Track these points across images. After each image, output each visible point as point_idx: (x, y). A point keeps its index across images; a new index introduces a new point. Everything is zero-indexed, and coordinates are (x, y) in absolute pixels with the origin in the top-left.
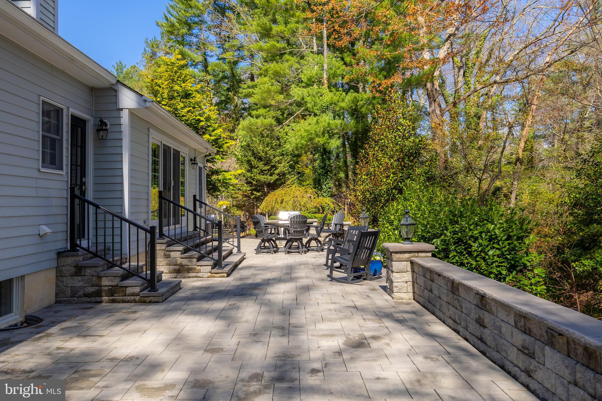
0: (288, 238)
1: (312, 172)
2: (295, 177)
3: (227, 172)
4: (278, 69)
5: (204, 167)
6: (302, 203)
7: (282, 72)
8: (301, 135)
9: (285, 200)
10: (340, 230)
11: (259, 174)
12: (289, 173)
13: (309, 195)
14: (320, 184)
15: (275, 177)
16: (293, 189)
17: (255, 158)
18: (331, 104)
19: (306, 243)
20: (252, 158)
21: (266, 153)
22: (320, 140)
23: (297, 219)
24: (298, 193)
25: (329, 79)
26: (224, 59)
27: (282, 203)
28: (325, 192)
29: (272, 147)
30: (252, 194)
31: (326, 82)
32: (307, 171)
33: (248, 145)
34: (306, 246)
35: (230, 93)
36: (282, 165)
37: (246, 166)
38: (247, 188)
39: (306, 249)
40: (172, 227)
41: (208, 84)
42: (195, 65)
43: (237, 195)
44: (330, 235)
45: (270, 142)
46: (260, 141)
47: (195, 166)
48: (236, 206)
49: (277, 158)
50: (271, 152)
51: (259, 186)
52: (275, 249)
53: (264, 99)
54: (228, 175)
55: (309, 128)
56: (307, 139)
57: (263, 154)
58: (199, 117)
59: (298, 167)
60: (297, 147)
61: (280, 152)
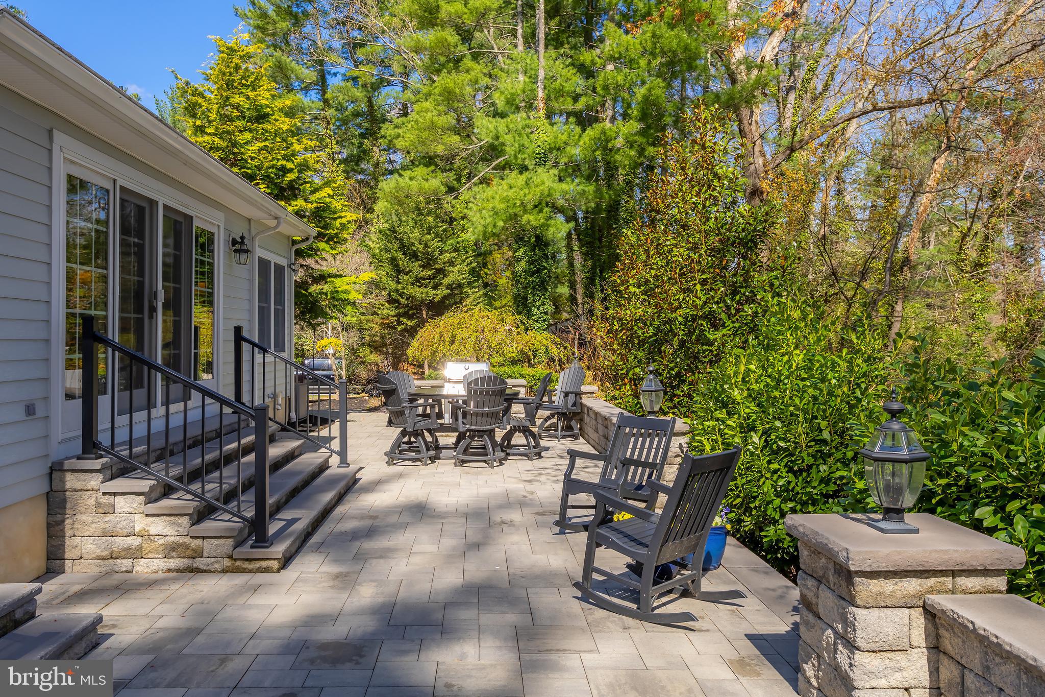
0: (462, 428)
1: (510, 283)
2: (481, 293)
3: (341, 276)
4: (451, 85)
5: (289, 266)
6: (494, 344)
7: (457, 91)
8: (493, 208)
9: (459, 337)
10: (574, 405)
11: (413, 284)
12: (470, 283)
13: (507, 328)
14: (525, 305)
15: (443, 292)
16: (476, 317)
17: (404, 254)
18: (551, 150)
19: (503, 439)
20: (400, 255)
21: (426, 246)
22: (532, 219)
23: (482, 385)
24: (485, 323)
25: (548, 99)
26: (355, 79)
27: (452, 342)
28: (537, 321)
29: (437, 235)
30: (399, 323)
31: (542, 105)
32: (502, 281)
33: (393, 230)
34: (501, 445)
35: (366, 141)
36: (455, 269)
37: (388, 269)
38: (388, 311)
39: (503, 455)
40: (159, 411)
41: (328, 123)
42: (306, 89)
43: (370, 325)
44: (552, 416)
45: (433, 224)
46: (416, 223)
47: (244, 256)
48: (369, 345)
49: (447, 256)
50: (436, 244)
51: (411, 308)
52: (432, 453)
53: (423, 143)
54: (341, 284)
55: (511, 193)
56: (504, 218)
57: (421, 247)
58: (284, 163)
59: (486, 274)
60: (485, 233)
61: (452, 245)
